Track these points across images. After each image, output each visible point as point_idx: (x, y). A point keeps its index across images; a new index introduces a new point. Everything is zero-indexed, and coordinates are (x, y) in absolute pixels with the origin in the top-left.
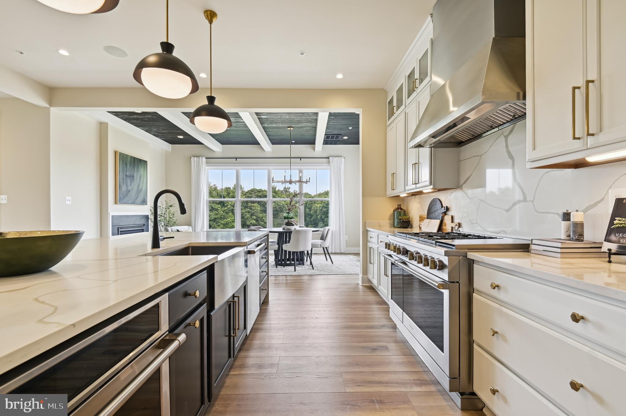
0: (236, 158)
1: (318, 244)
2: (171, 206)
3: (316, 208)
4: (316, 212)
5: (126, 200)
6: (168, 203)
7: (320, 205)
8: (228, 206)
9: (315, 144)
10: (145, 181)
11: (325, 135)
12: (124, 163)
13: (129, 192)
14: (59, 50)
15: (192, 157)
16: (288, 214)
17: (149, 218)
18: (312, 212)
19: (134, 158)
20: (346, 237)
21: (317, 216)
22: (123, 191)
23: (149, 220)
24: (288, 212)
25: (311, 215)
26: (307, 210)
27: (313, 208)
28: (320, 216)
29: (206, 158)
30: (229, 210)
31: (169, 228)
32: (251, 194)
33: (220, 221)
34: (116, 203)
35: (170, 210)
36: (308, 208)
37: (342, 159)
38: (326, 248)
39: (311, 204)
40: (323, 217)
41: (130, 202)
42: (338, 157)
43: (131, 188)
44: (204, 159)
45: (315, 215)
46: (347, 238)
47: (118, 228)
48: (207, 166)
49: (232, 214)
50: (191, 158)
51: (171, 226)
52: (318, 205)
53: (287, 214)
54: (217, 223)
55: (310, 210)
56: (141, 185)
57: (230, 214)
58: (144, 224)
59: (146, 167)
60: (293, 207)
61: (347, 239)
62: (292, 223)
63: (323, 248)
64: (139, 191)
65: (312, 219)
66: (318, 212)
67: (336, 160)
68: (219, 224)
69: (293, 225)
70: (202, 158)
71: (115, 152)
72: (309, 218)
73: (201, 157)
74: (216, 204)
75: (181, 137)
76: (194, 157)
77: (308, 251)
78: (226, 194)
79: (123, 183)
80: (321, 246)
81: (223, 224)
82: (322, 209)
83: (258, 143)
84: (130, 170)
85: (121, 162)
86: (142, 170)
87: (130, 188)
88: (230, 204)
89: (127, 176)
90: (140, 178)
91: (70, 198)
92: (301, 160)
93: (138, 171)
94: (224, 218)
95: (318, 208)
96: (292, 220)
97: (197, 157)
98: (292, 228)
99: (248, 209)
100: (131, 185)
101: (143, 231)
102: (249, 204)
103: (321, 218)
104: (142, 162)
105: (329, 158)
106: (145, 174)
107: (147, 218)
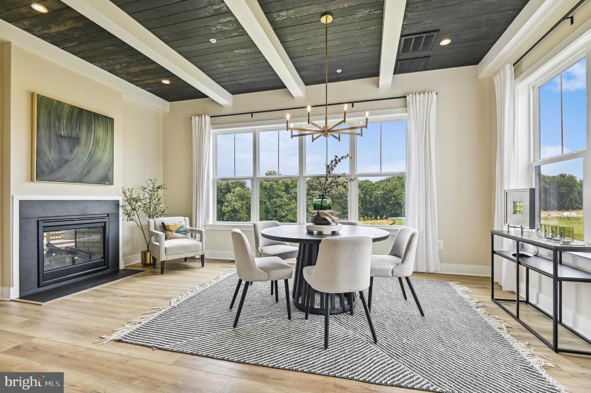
0: (252, 113)
1: (388, 270)
2: (159, 188)
3: (376, 195)
4: (376, 199)
5: (59, 174)
6: (154, 182)
7: (381, 192)
8: (292, 193)
9: (378, 76)
10: (109, 149)
11: (402, 36)
13: (66, 163)
15: (193, 117)
16: (323, 198)
17: (119, 205)
18: (372, 199)
19: (81, 110)
20: (439, 244)
21: (378, 203)
22: (50, 161)
23: (120, 208)
24: (323, 195)
25: (371, 202)
26: (368, 197)
27: (373, 195)
28: (381, 203)
29: (211, 117)
30: (293, 197)
31: (152, 221)
32: (312, 182)
33: (285, 207)
35: (158, 194)
36: (368, 195)
37: (432, 97)
38: (407, 278)
39: (372, 191)
40: (384, 204)
41: (68, 179)
42: (424, 93)
43: (72, 156)
44: (208, 118)
45: (376, 202)
46: (442, 245)
47: (38, 222)
48: (212, 129)
49: (295, 200)
50: (191, 118)
52: (379, 192)
53: (320, 198)
54: (282, 209)
55: (371, 197)
56: (99, 154)
57: (294, 201)
58: (108, 214)
59: (109, 126)
60: (333, 184)
61: (442, 248)
62: (326, 220)
63: (400, 279)
64: (92, 163)
65: (372, 206)
66: (379, 199)
67: (420, 98)
68: (284, 210)
69: (328, 224)
70: (204, 116)
72: (370, 205)
74: (282, 191)
75: (166, 82)
77: (361, 293)
78: (290, 182)
79: (51, 148)
80: (394, 274)
81: (288, 210)
82: (383, 196)
83: (284, 87)
84: (69, 127)
86: (100, 131)
87: (68, 157)
88: (294, 192)
89: (61, 136)
90: (97, 143)
92: (353, 106)
93: (89, 130)
94: (288, 205)
95: (379, 195)
96: (326, 212)
97: (198, 116)
98: (327, 230)
99: (310, 196)
100: (71, 151)
102: (310, 191)
103: (382, 205)
104: (100, 119)
105: (406, 97)
106: (109, 142)
107: (117, 204)
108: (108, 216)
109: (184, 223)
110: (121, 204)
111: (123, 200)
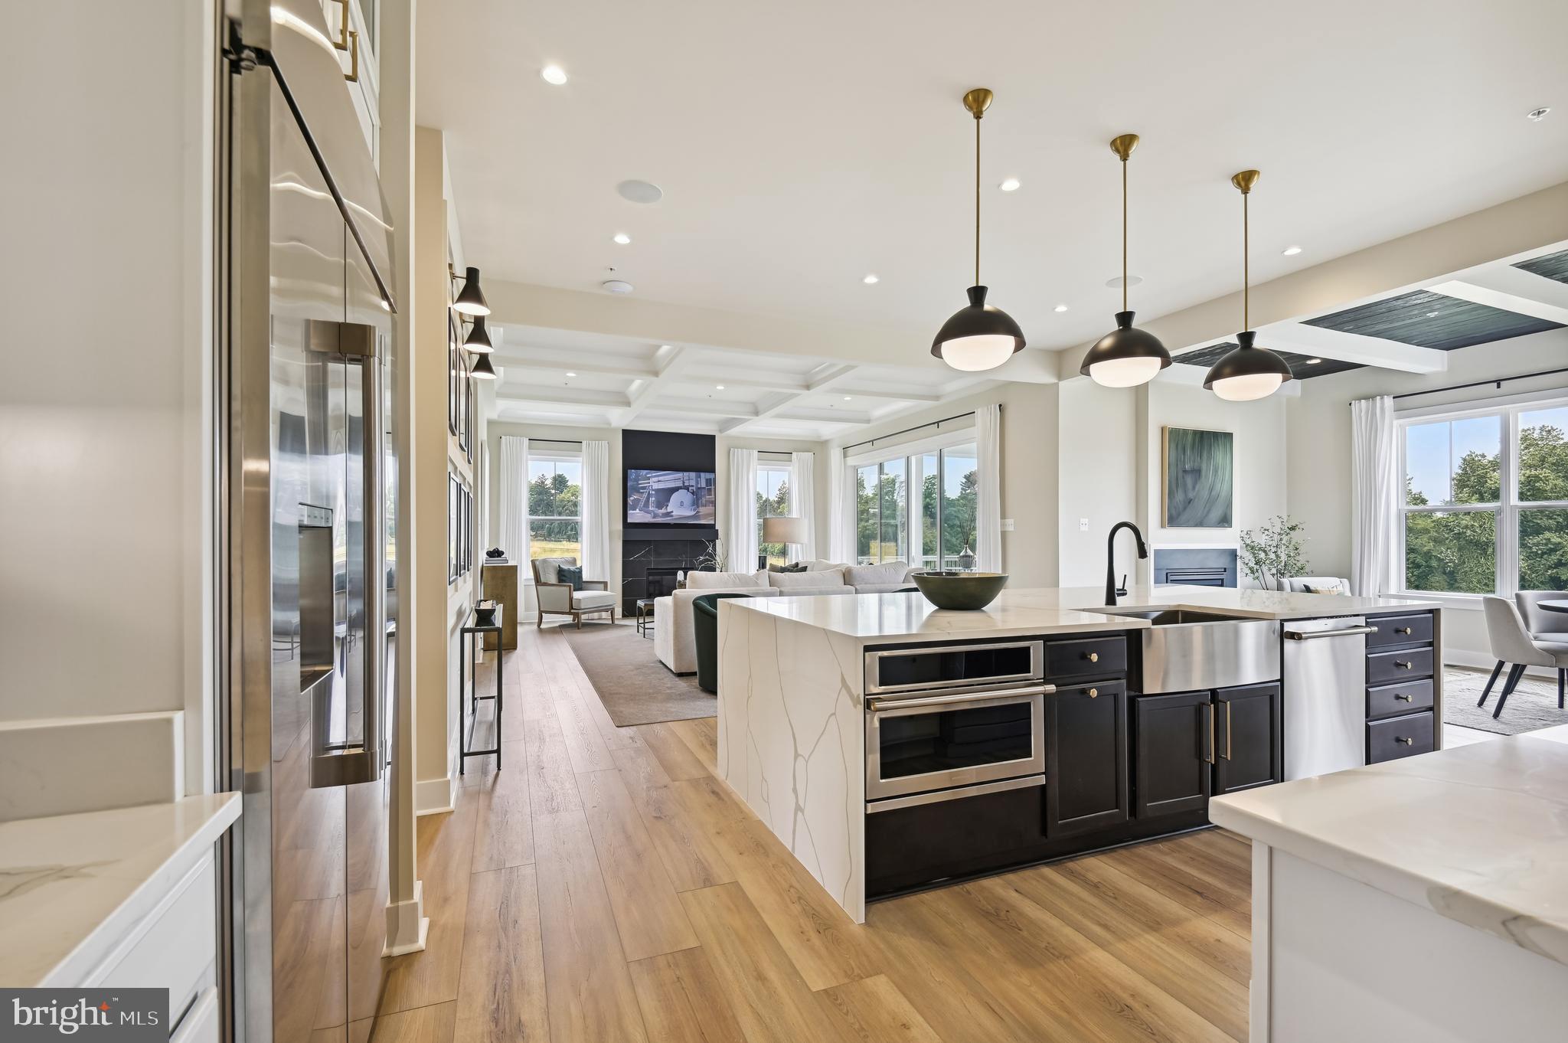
0: (1498, 382)
2: (1292, 528)
5: (1184, 518)
6: (1285, 521)
10: (1227, 477)
12: (1180, 447)
13: (1189, 502)
14: (1055, 308)
15: (1353, 402)
17: (1236, 556)
19: (1202, 432)
22: (1178, 502)
23: (1238, 560)
29: (1394, 398)
31: (1286, 581)
34: (1162, 526)
35: (1291, 538)
41: (1191, 522)
43: (1195, 494)
44: (1389, 401)
47: (1167, 574)
48: (1398, 418)
50: (1350, 404)
51: (1291, 577)
56: (1218, 486)
58: (1225, 569)
59: (1228, 446)
64: (1212, 501)
70: (1382, 398)
71: (1162, 429)
73: (1378, 398)
75: (1314, 362)
76: (1360, 399)
79: (1177, 487)
84: (1192, 459)
85: (1173, 446)
86: (1219, 455)
87: (1191, 495)
89: (1185, 471)
90: (1216, 471)
91: (1086, 521)
93: (1209, 458)
97: (1366, 398)
100: (1194, 488)
101: (1222, 585)
104: (1219, 439)
106: (1228, 462)
107: (1233, 554)
108: (1225, 571)
109: (1340, 588)
110: (1238, 553)
111: (1241, 547)
